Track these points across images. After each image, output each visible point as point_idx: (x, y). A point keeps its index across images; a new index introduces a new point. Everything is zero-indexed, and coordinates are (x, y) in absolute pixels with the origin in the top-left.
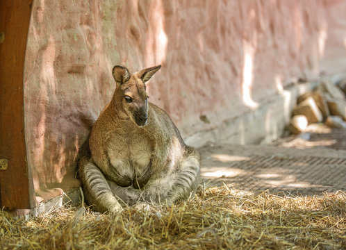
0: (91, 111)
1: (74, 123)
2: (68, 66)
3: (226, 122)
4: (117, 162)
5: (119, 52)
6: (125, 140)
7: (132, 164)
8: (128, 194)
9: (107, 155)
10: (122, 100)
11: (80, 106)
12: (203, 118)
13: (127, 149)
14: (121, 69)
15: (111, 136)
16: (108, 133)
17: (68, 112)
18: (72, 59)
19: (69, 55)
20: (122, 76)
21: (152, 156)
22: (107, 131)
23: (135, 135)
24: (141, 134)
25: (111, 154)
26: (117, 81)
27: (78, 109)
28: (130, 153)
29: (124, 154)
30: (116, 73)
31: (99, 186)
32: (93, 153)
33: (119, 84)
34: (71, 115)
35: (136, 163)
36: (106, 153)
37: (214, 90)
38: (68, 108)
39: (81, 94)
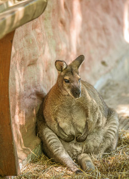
0: (42, 87)
1: (33, 98)
2: (28, 62)
3: (117, 62)
4: (64, 124)
5: (55, 39)
6: (68, 110)
7: (74, 125)
8: (75, 147)
9: (57, 121)
10: (62, 83)
11: (36, 87)
12: (103, 63)
13: (70, 117)
14: (61, 62)
15: (59, 109)
16: (56, 106)
17: (29, 93)
18: (30, 57)
19: (28, 55)
20: (62, 67)
21: (87, 120)
22: (55, 105)
23: (75, 107)
24: (79, 105)
25: (60, 120)
26: (58, 70)
27: (35, 89)
28: (72, 118)
29: (68, 119)
30: (57, 65)
31: (55, 145)
32: (47, 120)
33: (60, 72)
34: (31, 94)
35: (77, 125)
36: (56, 120)
37: (108, 41)
38: (29, 91)
39: (36, 78)
